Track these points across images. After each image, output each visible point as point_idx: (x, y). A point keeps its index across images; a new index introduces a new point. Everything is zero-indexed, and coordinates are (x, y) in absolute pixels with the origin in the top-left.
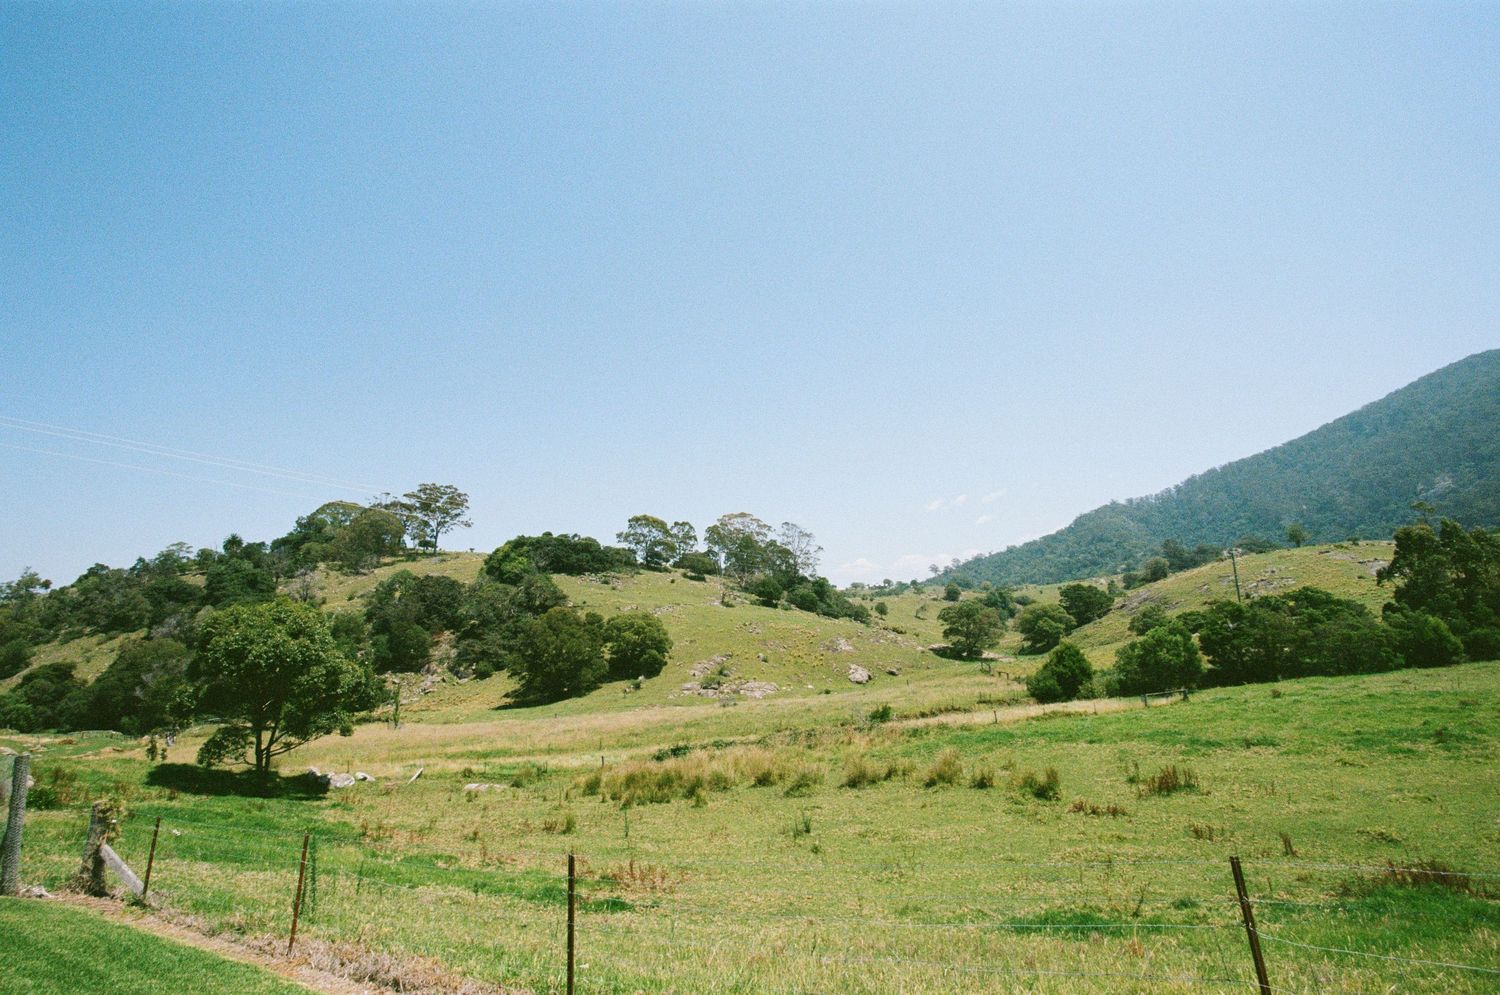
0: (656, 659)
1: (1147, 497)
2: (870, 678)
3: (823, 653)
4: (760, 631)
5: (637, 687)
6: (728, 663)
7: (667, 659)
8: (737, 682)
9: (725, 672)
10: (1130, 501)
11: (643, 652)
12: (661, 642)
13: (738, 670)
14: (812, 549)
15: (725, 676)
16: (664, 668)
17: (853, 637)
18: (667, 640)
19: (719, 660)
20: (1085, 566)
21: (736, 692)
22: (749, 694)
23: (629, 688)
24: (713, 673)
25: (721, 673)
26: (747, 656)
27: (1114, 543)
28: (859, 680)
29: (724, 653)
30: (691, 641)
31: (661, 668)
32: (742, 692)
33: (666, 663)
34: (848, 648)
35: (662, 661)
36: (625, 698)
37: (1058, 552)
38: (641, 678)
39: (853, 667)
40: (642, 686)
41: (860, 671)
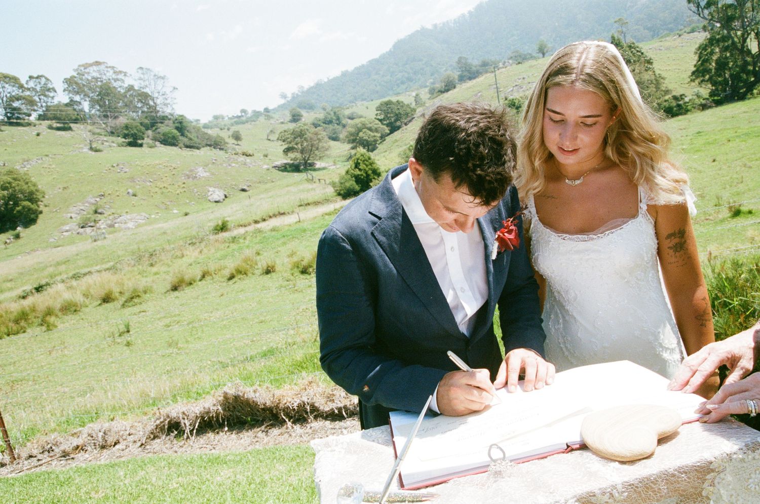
0: (30, 209)
1: (447, 22)
2: (226, 197)
3: (185, 181)
4: (127, 170)
5: (17, 237)
6: (101, 202)
7: (42, 208)
8: (111, 217)
9: (99, 211)
10: (435, 26)
11: (16, 204)
12: (31, 193)
13: (111, 207)
14: (168, 90)
15: (100, 213)
16: (40, 216)
17: (208, 165)
18: (37, 191)
19: (93, 201)
20: (403, 83)
21: (111, 226)
22: (123, 226)
23: (9, 239)
24: (89, 213)
25: (96, 212)
26: (118, 194)
27: (424, 62)
28: (217, 200)
29: (96, 195)
30: (65, 188)
31: (37, 217)
32: (116, 225)
33: (41, 212)
34: (205, 174)
35: (36, 210)
36: (6, 248)
37: (381, 73)
38: (19, 228)
39: (211, 189)
40: (21, 235)
41: (218, 193)
